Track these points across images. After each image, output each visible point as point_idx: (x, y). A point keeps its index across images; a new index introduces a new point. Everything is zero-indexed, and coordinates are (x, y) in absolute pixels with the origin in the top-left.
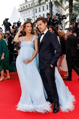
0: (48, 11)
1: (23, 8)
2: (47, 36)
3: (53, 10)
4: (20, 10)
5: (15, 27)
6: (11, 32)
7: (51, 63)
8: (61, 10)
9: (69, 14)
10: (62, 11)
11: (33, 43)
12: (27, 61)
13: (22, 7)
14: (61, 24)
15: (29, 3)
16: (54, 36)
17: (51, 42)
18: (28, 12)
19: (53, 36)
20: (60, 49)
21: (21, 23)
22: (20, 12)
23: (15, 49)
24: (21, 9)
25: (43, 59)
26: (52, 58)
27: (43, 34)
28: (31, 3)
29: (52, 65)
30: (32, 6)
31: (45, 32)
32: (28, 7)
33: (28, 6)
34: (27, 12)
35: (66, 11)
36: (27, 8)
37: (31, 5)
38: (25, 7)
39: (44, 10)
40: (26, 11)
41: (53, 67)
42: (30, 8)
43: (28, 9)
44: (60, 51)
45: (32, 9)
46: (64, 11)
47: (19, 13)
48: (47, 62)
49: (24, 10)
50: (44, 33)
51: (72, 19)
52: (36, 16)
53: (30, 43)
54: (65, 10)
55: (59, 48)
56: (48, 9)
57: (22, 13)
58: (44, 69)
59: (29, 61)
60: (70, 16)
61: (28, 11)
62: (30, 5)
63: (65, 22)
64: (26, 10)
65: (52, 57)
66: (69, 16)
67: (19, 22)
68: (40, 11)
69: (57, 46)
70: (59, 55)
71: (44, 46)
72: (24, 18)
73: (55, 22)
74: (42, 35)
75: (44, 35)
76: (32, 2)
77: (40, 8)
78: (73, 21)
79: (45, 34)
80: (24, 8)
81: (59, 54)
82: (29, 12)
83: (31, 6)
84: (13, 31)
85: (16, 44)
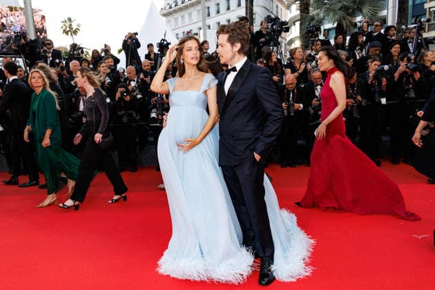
0: (242, 12)
1: (173, 6)
2: (246, 74)
3: (255, 9)
4: (164, 12)
5: (152, 56)
6: (144, 68)
7: (254, 150)
8: (277, 7)
9: (299, 18)
10: (279, 10)
11: (202, 96)
12: (187, 145)
14: (277, 44)
16: (266, 75)
17: (255, 91)
18: (186, 16)
19: (262, 75)
21: (168, 44)
22: (165, 15)
23: (153, 115)
24: (168, 7)
25: (233, 136)
26: (257, 136)
27: (234, 69)
29: (259, 154)
31: (239, 66)
34: (183, 17)
35: (290, 11)
36: (184, 4)
38: (179, 2)
39: (228, 9)
40: (182, 13)
41: (260, 160)
42: (192, 5)
43: (186, 7)
44: (279, 116)
46: (283, 9)
47: (164, 18)
48: (245, 147)
49: (175, 11)
50: (234, 67)
51: (309, 32)
52: (209, 27)
53: (194, 95)
54: (288, 7)
56: (239, 5)
57: (170, 18)
58: (235, 166)
59: (193, 144)
60: (301, 25)
61: (185, 13)
63: (288, 39)
64: (181, 9)
65: (257, 133)
66: (298, 23)
67: (165, 43)
68: (218, 12)
69: (273, 101)
70: (276, 127)
71: (237, 103)
72: (176, 32)
73: (263, 40)
74: (228, 72)
75: (236, 73)
77: (218, 4)
78: (311, 37)
79: (238, 69)
80: (176, 5)
81: (278, 125)
82: (190, 14)
84: (148, 66)
85: (156, 101)
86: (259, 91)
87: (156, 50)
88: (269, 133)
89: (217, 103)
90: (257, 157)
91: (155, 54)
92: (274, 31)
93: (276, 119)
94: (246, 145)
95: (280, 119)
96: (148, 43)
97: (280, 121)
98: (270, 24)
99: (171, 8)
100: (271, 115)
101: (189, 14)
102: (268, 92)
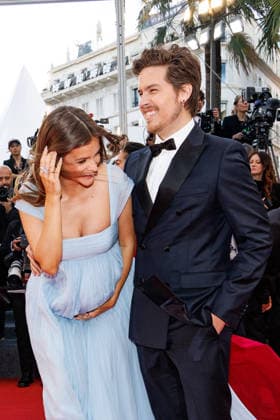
1: (67, 83)
4: (50, 96)
13: (63, 77)
15: (98, 60)
16: (238, 156)
19: (230, 157)
20: (268, 230)
24: (56, 87)
28: (108, 59)
30: (115, 72)
32: (94, 79)
33: (93, 74)
36: (88, 82)
37: (111, 70)
38: (79, 78)
40: (84, 99)
42: (105, 83)
43: (93, 88)
44: (266, 241)
45: (115, 89)
47: (48, 108)
49: (71, 95)
50: (172, 141)
55: (261, 227)
62: (106, 69)
64: (81, 92)
65: (216, 278)
73: (238, 135)
76: (115, 53)
80: (73, 83)
82: (99, 101)
83: (108, 73)
84: (7, 178)
85: (18, 244)
86: (224, 191)
87: (26, 152)
88: (245, 275)
89: (134, 216)
90: (218, 324)
91: (24, 161)
92: (259, 119)
93: (259, 246)
94: (197, 300)
95: (268, 246)
96: (11, 138)
97: (265, 251)
98: (252, 105)
99: (62, 88)
100: (249, 239)
101: (97, 101)
102: (244, 193)
